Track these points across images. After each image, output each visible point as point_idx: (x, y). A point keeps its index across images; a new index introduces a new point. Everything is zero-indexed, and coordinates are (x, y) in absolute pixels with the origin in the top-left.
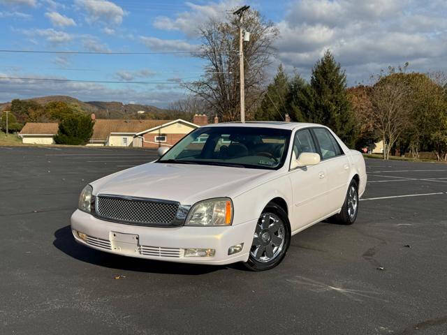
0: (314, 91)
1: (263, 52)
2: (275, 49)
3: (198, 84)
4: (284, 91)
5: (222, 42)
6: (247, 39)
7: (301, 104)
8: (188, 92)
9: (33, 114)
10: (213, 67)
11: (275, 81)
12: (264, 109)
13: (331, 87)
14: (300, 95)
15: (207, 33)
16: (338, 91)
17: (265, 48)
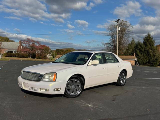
0: (144, 45)
1: (128, 33)
2: (132, 32)
3: (107, 44)
4: (134, 45)
5: (115, 31)
6: (119, 29)
7: (140, 50)
8: (104, 46)
9: (61, 53)
10: (112, 39)
11: (131, 42)
12: (127, 51)
13: (150, 44)
14: (139, 46)
15: (110, 28)
16: (152, 45)
17: (128, 32)
